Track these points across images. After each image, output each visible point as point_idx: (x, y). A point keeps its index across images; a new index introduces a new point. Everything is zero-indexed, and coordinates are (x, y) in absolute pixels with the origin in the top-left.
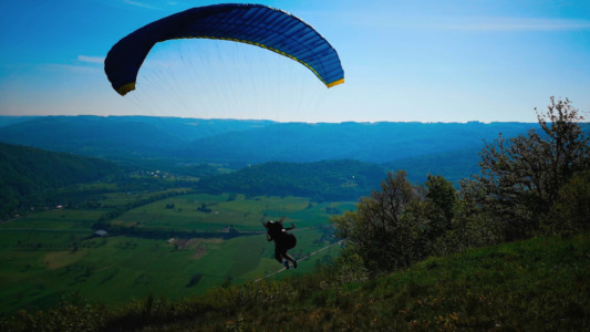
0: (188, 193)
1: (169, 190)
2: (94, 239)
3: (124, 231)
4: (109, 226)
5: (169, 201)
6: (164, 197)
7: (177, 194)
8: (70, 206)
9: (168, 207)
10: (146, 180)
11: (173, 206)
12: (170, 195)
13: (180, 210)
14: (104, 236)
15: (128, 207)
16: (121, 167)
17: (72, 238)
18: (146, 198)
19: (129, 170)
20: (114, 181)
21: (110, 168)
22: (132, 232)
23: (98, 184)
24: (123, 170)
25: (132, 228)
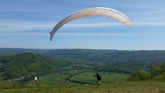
0: (91, 71)
1: (86, 70)
2: (66, 83)
3: (73, 81)
4: (70, 79)
5: (86, 73)
6: (84, 72)
7: (88, 71)
8: (60, 73)
9: (85, 75)
10: (80, 67)
11: (87, 75)
12: (86, 72)
13: (89, 76)
14: (69, 83)
15: (75, 75)
16: (74, 63)
17: (60, 82)
18: (80, 72)
19: (75, 64)
20: (72, 67)
21: (71, 63)
22: (76, 82)
23: (68, 68)
24: (74, 64)
25: (76, 81)
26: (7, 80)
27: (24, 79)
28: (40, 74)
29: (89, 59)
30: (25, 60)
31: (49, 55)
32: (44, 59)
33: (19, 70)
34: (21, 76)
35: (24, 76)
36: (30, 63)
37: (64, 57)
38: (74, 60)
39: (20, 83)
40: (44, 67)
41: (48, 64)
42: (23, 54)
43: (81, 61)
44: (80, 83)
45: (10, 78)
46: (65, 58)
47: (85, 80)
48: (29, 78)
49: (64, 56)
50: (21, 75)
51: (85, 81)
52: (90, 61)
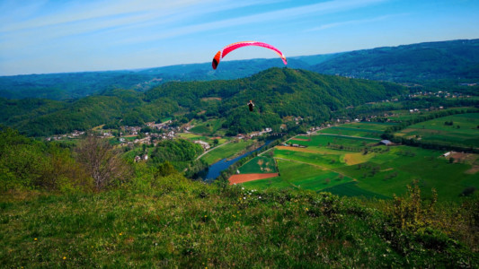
0: (468, 112)
1: (450, 109)
2: (381, 147)
3: (404, 142)
4: (392, 136)
5: (448, 119)
6: (443, 115)
7: (457, 113)
8: (364, 120)
9: (446, 124)
10: (427, 100)
11: (451, 124)
12: (450, 113)
13: (459, 127)
14: (389, 145)
15: (409, 123)
16: (406, 89)
17: (364, 144)
18: (425, 115)
19: (412, 91)
20: (399, 101)
21: (397, 90)
22: (411, 143)
23: (387, 103)
24: (407, 92)
25: (412, 140)
26: (235, 135)
27: (270, 133)
28: (310, 122)
29: (464, 74)
30: (271, 88)
31: (332, 71)
32: (316, 82)
33: (258, 114)
34: (264, 128)
35: (270, 127)
36: (282, 94)
37: (375, 73)
38: (407, 78)
39: (263, 143)
40: (318, 104)
41: (328, 96)
42: (265, 72)
43: (434, 80)
44: (426, 146)
45: (240, 132)
46: (378, 74)
47: (445, 140)
48: (283, 131)
49: (376, 69)
50: (263, 124)
51: (442, 143)
52: (465, 80)
